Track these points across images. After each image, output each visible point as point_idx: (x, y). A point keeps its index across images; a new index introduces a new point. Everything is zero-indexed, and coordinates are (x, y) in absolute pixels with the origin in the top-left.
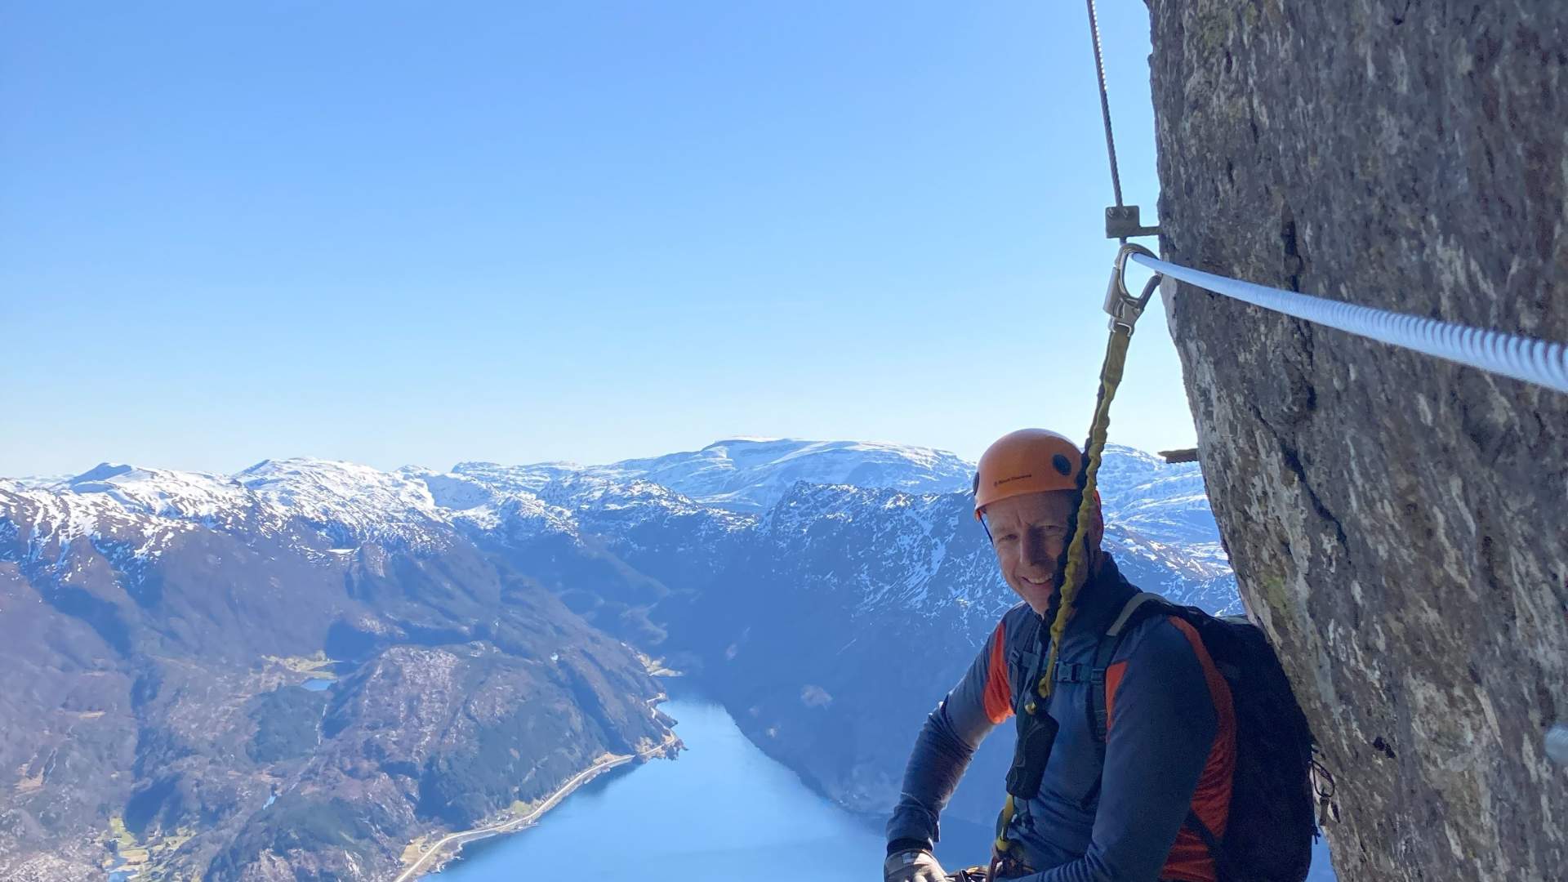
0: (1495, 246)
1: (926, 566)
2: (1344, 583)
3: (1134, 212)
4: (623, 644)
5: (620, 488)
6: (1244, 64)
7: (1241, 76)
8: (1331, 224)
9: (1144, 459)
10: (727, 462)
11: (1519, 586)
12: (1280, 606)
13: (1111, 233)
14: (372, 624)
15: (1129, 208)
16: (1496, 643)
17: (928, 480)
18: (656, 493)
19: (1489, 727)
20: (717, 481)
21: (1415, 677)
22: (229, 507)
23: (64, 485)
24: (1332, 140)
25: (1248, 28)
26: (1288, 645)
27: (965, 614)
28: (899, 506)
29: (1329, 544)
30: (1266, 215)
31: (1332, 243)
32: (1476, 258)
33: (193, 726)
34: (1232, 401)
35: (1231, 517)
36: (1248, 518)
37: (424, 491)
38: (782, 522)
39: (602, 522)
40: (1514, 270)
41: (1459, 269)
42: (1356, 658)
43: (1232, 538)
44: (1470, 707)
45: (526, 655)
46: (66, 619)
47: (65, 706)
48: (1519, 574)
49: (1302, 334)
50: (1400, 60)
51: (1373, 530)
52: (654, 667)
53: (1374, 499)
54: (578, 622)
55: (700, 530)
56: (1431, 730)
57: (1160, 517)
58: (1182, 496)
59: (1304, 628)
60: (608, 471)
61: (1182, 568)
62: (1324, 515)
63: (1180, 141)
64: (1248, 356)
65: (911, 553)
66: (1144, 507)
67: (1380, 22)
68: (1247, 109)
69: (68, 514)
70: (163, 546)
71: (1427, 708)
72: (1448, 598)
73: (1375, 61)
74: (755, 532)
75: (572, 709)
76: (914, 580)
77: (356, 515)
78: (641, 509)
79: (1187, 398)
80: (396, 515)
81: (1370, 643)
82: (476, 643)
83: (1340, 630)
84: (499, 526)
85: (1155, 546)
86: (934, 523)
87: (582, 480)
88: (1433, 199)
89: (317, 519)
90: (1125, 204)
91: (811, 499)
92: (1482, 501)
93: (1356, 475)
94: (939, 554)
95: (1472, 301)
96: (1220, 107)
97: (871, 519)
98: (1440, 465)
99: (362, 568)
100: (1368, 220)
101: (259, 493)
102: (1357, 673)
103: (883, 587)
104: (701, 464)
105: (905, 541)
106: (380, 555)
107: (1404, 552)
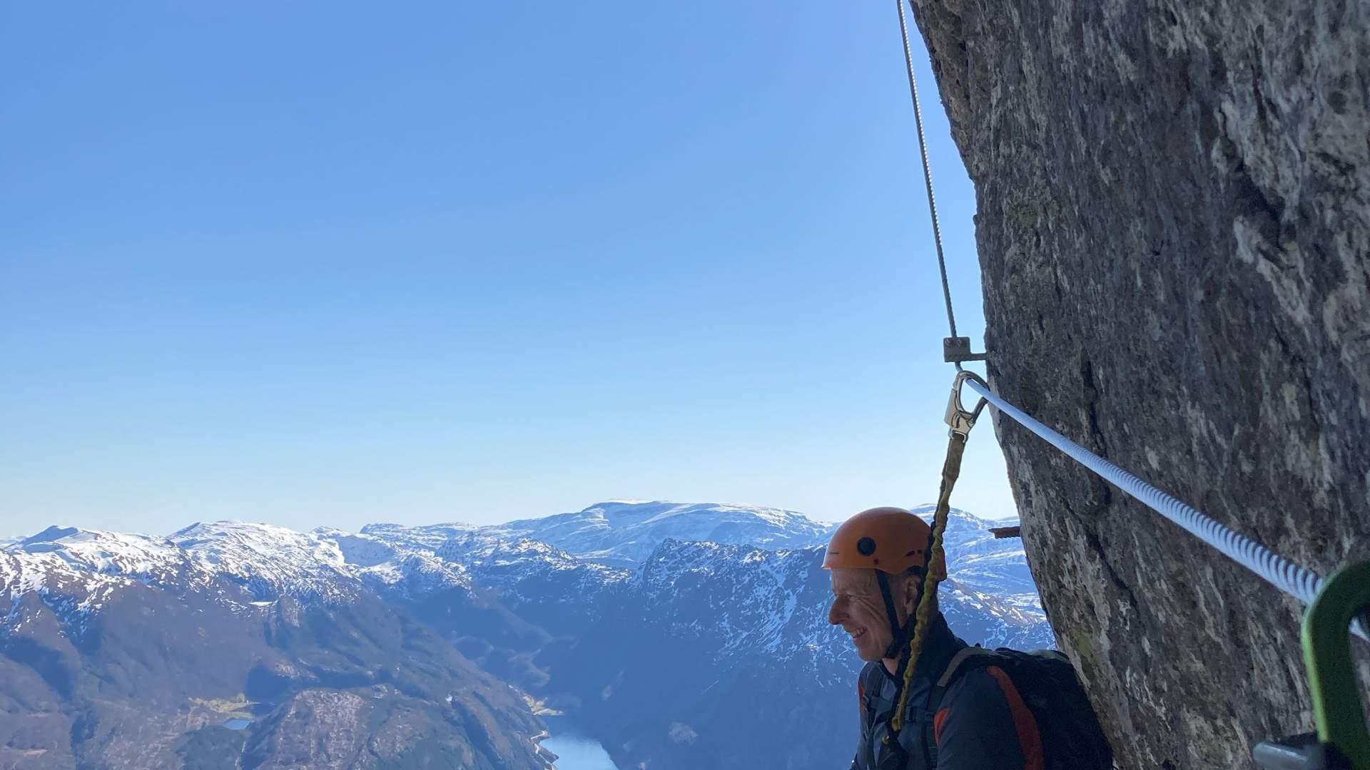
0: (1224, 415)
1: (779, 615)
2: (1137, 638)
3: (966, 342)
4: (511, 687)
5: (509, 546)
6: (1050, 243)
7: (1047, 251)
8: (1115, 380)
9: (969, 520)
10: (604, 522)
11: (1255, 647)
12: (1088, 656)
13: (948, 359)
14: (286, 669)
15: (962, 339)
16: (1242, 687)
17: (780, 537)
18: (541, 550)
19: (1243, 749)
20: (597, 539)
21: (1189, 712)
22: (163, 564)
23: (17, 546)
24: (1115, 323)
25: (1052, 218)
26: (1094, 687)
27: (814, 658)
28: (756, 561)
29: (1124, 608)
30: (1070, 355)
31: (1117, 394)
32: (1213, 421)
33: (126, 762)
34: (1047, 495)
35: (1048, 584)
36: (1062, 586)
37: (336, 550)
38: (652, 575)
39: (493, 577)
40: (1236, 433)
41: (1202, 425)
42: (1147, 697)
43: (1050, 601)
44: (1229, 734)
45: (423, 696)
46: (15, 666)
47: (10, 744)
48: (1254, 637)
49: (1099, 447)
50: (1158, 279)
51: (1154, 601)
52: (538, 707)
53: (1153, 578)
54: (471, 666)
55: (579, 583)
56: (1202, 752)
57: (985, 571)
58: (1003, 552)
59: (1108, 673)
60: (497, 531)
61: (1005, 616)
62: (1120, 586)
63: (1001, 295)
64: (1058, 461)
65: (766, 603)
66: (970, 562)
67: (1144, 251)
68: (1053, 276)
69: (20, 571)
70: (104, 599)
71: (1198, 735)
72: (1209, 653)
73: (1142, 275)
74: (628, 585)
75: (464, 746)
76: (769, 627)
77: (275, 572)
78: (528, 564)
79: (1011, 490)
80: (310, 571)
81: (1157, 685)
82: (378, 686)
83: (1135, 675)
84: (401, 580)
85: (981, 596)
86: (787, 576)
87: (475, 539)
88: (1183, 376)
89: (240, 576)
90: (959, 335)
91: (678, 555)
92: (1227, 584)
93: (1141, 560)
94: (791, 603)
95: (1212, 448)
96: (1032, 272)
97: (730, 573)
98: (1197, 557)
99: (280, 619)
100: (1141, 382)
101: (190, 552)
102: (1149, 709)
103: (741, 634)
104: (581, 524)
105: (761, 592)
106: (296, 607)
107: (1176, 618)
